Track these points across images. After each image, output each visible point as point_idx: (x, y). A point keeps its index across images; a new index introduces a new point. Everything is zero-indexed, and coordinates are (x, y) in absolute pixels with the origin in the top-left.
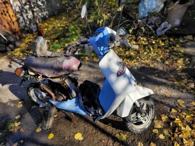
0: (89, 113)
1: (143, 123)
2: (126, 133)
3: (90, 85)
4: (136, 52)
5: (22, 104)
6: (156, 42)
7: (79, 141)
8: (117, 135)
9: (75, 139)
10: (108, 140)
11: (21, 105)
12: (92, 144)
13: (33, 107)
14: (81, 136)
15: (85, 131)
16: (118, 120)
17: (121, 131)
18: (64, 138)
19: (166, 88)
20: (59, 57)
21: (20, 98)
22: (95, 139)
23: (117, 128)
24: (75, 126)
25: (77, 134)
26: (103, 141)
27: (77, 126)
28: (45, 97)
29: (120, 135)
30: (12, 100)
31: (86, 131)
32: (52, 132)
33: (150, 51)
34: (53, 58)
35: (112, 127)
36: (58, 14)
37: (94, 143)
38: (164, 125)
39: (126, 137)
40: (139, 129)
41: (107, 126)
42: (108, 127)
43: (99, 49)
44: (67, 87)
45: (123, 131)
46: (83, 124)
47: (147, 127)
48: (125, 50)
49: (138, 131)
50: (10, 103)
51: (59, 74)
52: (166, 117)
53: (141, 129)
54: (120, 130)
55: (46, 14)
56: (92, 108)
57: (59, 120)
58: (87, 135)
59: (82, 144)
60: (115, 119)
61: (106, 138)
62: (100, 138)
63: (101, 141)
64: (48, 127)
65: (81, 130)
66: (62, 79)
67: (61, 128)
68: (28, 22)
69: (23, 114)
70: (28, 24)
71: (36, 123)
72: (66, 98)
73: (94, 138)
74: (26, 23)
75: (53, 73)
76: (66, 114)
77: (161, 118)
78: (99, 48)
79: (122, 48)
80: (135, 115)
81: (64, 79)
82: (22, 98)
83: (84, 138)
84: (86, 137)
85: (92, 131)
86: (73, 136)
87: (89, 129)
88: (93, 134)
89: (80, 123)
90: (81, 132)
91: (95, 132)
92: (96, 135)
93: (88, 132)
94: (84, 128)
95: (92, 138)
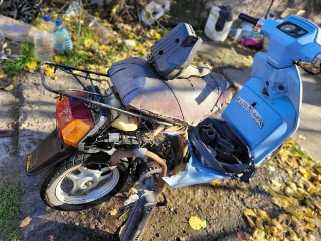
7: (205, 229)
9: (196, 231)
10: (235, 204)
12: (225, 223)
14: (199, 220)
15: (195, 208)
22: (221, 213)
25: (191, 220)
26: (232, 209)
27: (176, 209)
31: (198, 209)
37: (225, 219)
58: (204, 213)
59: (213, 231)
61: (229, 203)
62: (224, 208)
63: (230, 210)
65: (187, 211)
73: (219, 212)
83: (207, 220)
84: (207, 217)
85: (204, 203)
86: (188, 229)
87: (197, 203)
88: (211, 207)
89: (174, 201)
90: (192, 214)
91: (211, 203)
92: (215, 205)
93: (201, 207)
94: (189, 204)
95: (217, 214)
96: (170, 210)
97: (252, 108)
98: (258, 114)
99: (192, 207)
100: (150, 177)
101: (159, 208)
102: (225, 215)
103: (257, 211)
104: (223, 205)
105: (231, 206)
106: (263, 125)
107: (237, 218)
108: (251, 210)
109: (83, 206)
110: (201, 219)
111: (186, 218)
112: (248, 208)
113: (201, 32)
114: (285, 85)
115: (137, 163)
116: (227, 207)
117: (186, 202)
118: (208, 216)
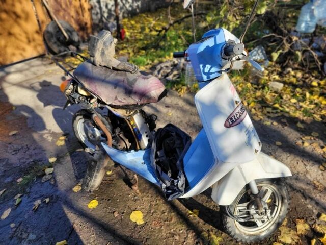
0: (161, 182)
1: (258, 226)
2: (221, 234)
3: (174, 134)
4: (276, 95)
5: (65, 140)
6: (319, 84)
7: (136, 225)
8: (205, 234)
9: (130, 220)
10: (185, 238)
11: (62, 143)
12: (156, 237)
13: (79, 150)
14: (142, 218)
15: (151, 210)
16: (212, 207)
17: (213, 228)
18: (114, 212)
19: (321, 172)
20: (131, 72)
21: (64, 131)
22: (162, 230)
23: (206, 222)
24: (136, 198)
25: (136, 212)
26: (177, 238)
27: (139, 200)
28: (99, 137)
29: (209, 235)
30: (51, 132)
31: (152, 212)
32: (96, 198)
33: (303, 97)
34: (120, 72)
35: (198, 216)
36: (156, 10)
37: (160, 236)
38: (298, 240)
39: (219, 241)
40: (246, 235)
41: (190, 212)
42: (191, 214)
43: (202, 69)
44: (134, 127)
45: (216, 230)
46: (149, 198)
47: (263, 234)
48: (255, 88)
49: (244, 238)
50: (48, 135)
51: (124, 101)
52: (307, 227)
53: (251, 236)
54: (211, 226)
55: (138, 6)
56: (168, 174)
57: (112, 181)
58: (152, 218)
59: (140, 232)
60: (207, 204)
61: (182, 233)
62: (172, 230)
63: (173, 237)
64: (92, 187)
65: (143, 207)
66: (128, 113)
67: (112, 195)
68: (106, 15)
69: (61, 157)
70: (105, 18)
71: (76, 177)
72: (130, 147)
73: (163, 228)
74: (102, 16)
75: (114, 97)
76: (126, 175)
77: (296, 225)
78: (201, 66)
79: (252, 83)
80: (245, 208)
81: (132, 113)
82: (67, 132)
83: (146, 223)
84: (149, 222)
85: (162, 214)
86: (128, 214)
87: (157, 210)
88: (162, 221)
89: (145, 195)
90: (143, 210)
91: (167, 218)
92: (167, 222)
93: (155, 214)
94: (150, 205)
95: (159, 227)
99: (150, 208)
105: (179, 235)
111: (136, 209)
116: (175, 233)
117: (151, 202)
118: (151, 222)
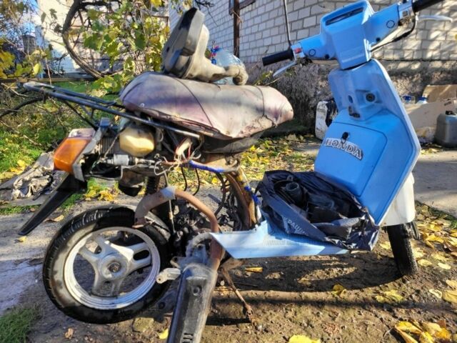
2: (386, 286)
8: (379, 298)
10: (376, 316)
14: (308, 339)
15: (301, 324)
17: (374, 288)
22: (348, 329)
23: (359, 288)
25: (291, 341)
26: (371, 323)
27: (268, 326)
29: (384, 295)
31: (306, 325)
35: (347, 289)
37: (358, 336)
38: (421, 249)
39: (396, 293)
41: (335, 292)
42: (339, 294)
45: (378, 287)
46: (276, 315)
54: (370, 288)
58: (318, 329)
60: (331, 275)
61: (365, 315)
62: (354, 321)
63: (367, 325)
65: (288, 328)
73: (346, 327)
83: (322, 339)
84: (322, 335)
85: (318, 316)
87: (306, 317)
88: (331, 322)
89: (266, 315)
90: (295, 332)
91: (330, 316)
92: (337, 320)
93: (312, 323)
94: (291, 320)
95: (341, 331)
96: (256, 328)
97: (343, 141)
98: (352, 145)
99: (296, 323)
100: (200, 248)
101: (237, 327)
102: (356, 332)
103: (421, 324)
104: (354, 319)
105: (368, 319)
106: (362, 155)
107: (381, 335)
108: (408, 323)
109: (112, 313)
110: (311, 338)
111: (284, 337)
112: (401, 320)
113: (312, 136)
114: (373, 91)
115: (181, 233)
116: (361, 321)
117: (285, 317)
118: (324, 333)
